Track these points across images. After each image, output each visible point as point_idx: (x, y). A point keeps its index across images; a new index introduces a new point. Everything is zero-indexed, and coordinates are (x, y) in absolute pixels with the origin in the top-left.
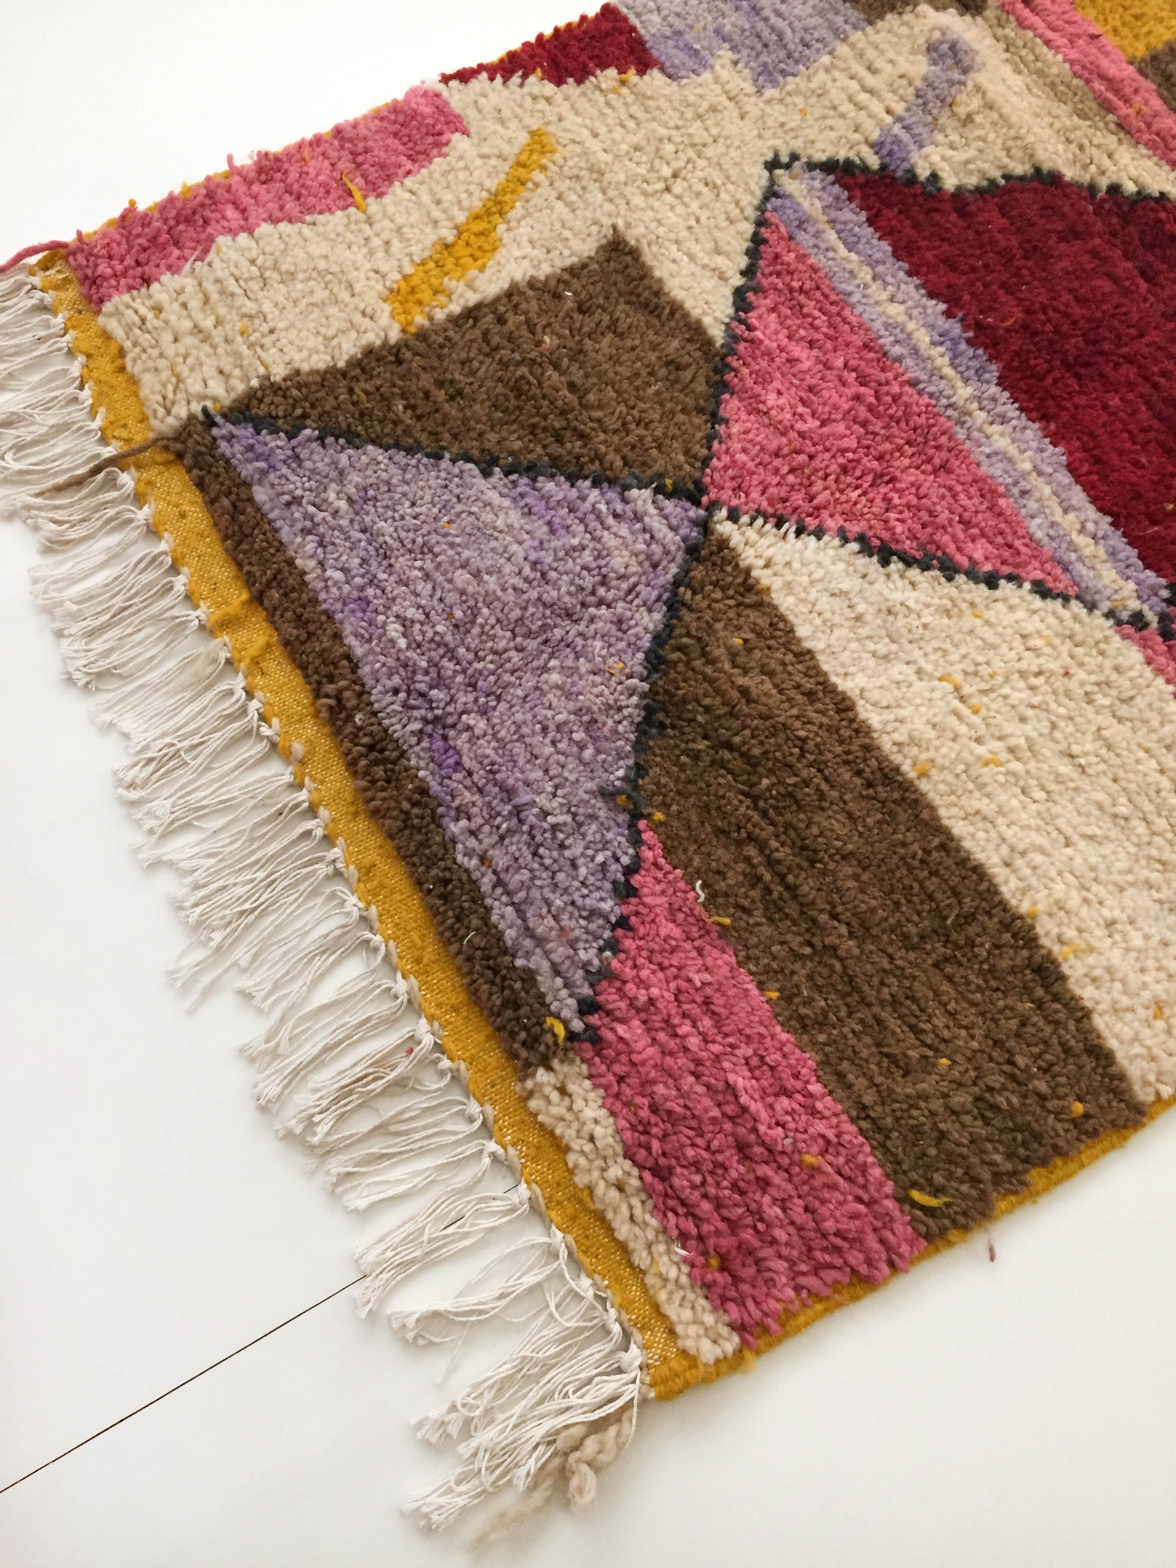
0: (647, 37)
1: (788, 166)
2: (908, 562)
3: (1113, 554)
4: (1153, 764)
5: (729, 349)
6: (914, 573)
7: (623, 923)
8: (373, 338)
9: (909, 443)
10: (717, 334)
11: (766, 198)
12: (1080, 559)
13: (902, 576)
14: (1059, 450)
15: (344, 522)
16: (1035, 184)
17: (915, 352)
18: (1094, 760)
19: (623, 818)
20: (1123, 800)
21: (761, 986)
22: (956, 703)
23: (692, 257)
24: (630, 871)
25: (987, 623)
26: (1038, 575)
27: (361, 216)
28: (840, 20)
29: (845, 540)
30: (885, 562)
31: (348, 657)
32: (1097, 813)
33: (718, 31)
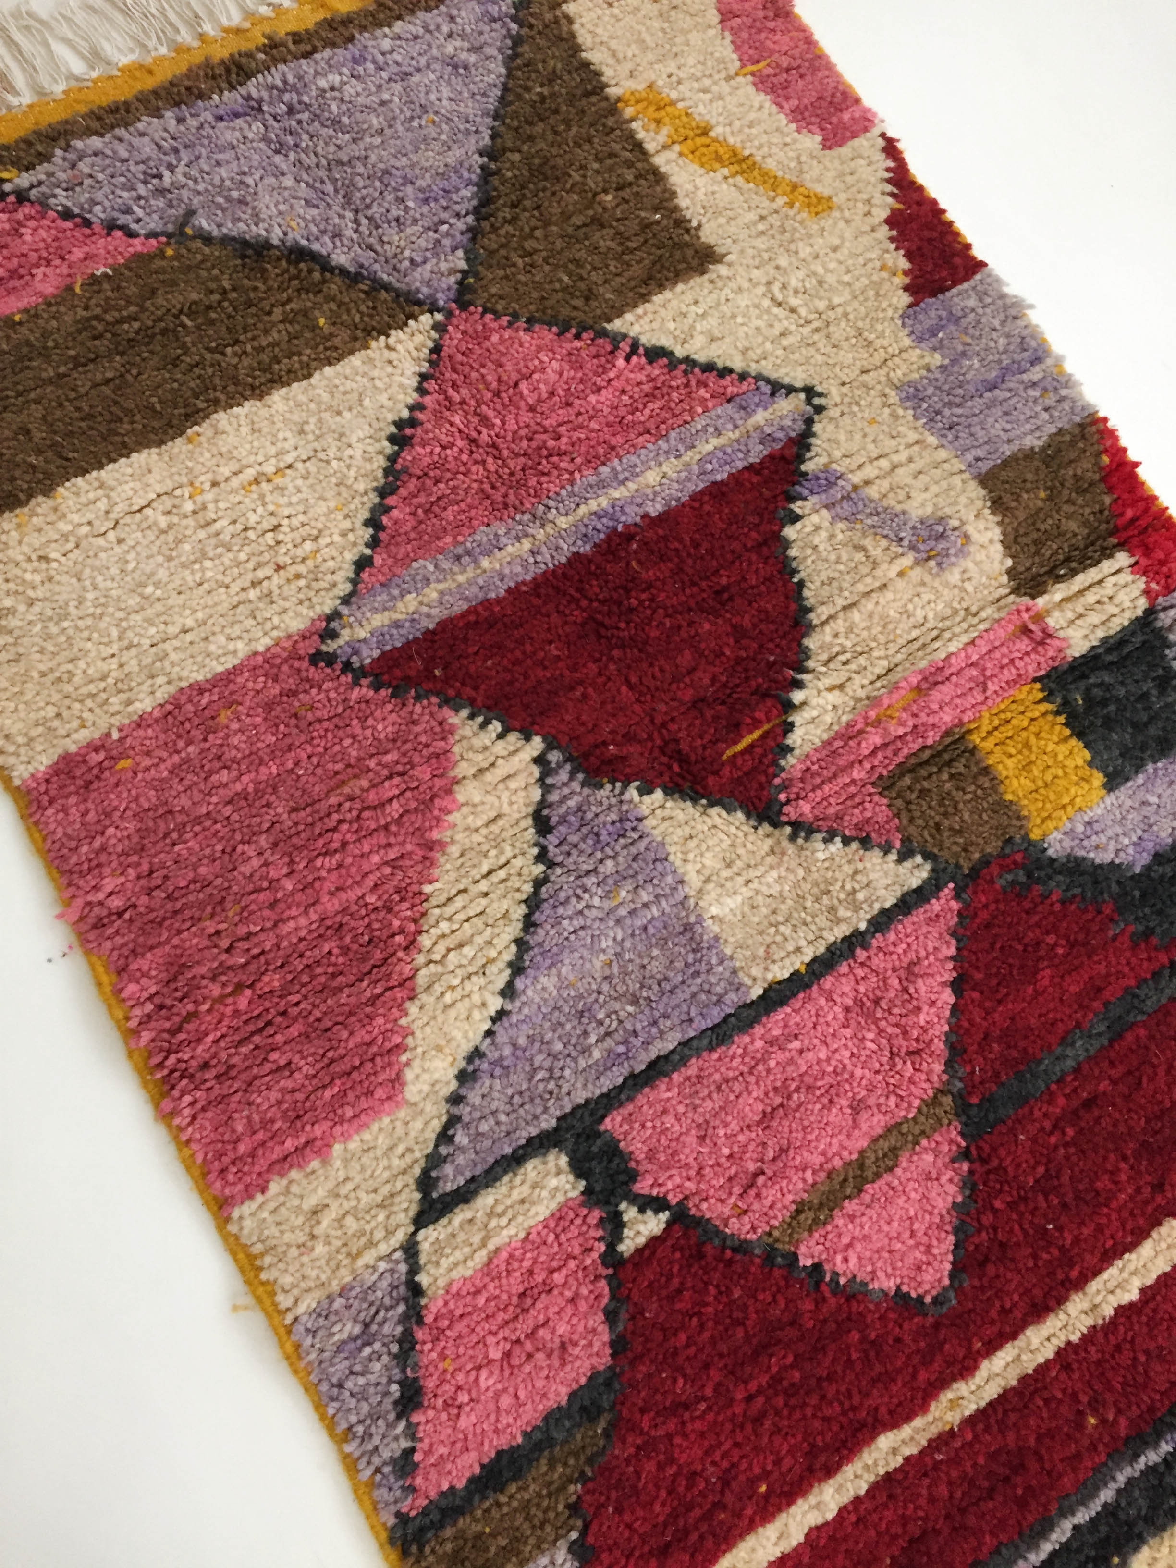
0: (948, 294)
1: (809, 401)
2: (392, 459)
3: (397, 625)
4: (190, 623)
5: (604, 333)
6: (381, 461)
7: (87, 223)
8: (608, 74)
9: (512, 474)
10: (617, 325)
11: (768, 381)
12: (393, 598)
13: (380, 453)
14: (502, 593)
15: (435, 52)
16: (793, 607)
17: (602, 485)
18: (198, 577)
19: (170, 228)
20: (159, 593)
21: (26, 311)
22: (250, 473)
23: (704, 316)
24: (124, 228)
25: (331, 512)
26: (378, 560)
27: (732, 72)
28: (980, 453)
29: (412, 408)
30: (392, 439)
31: (315, 50)
32: (148, 570)
33: (964, 354)
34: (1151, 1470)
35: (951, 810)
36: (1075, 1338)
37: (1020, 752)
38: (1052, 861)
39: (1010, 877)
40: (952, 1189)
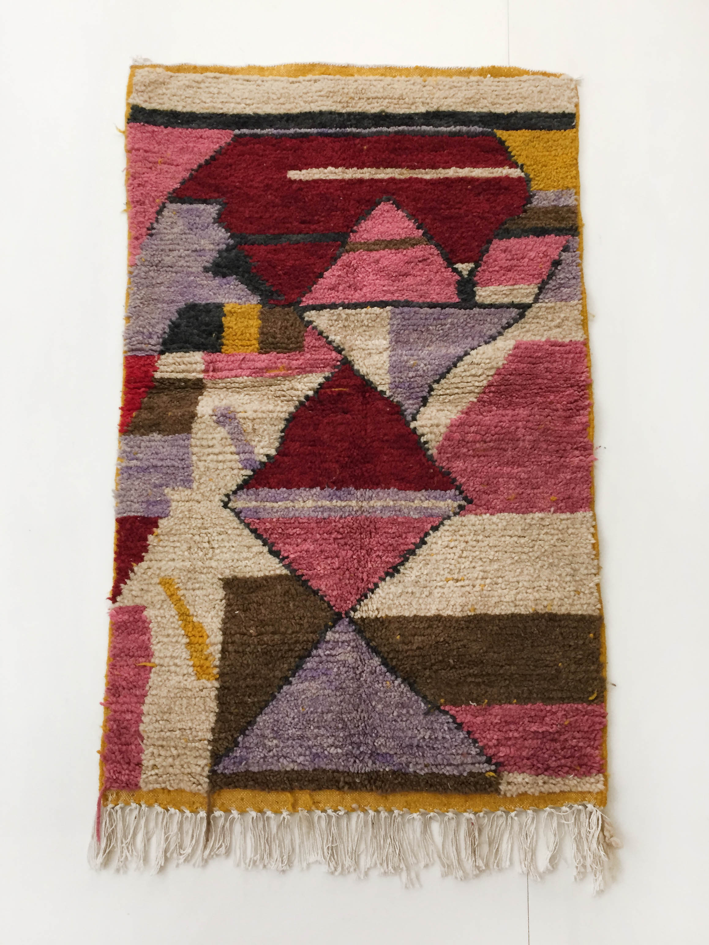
0: (142, 514)
1: (230, 500)
2: (402, 564)
3: (435, 498)
4: (508, 538)
5: (293, 571)
6: (408, 565)
7: (469, 733)
8: (214, 693)
9: (361, 534)
10: (285, 572)
11: (239, 518)
12: (431, 509)
13: (406, 569)
14: (392, 489)
15: (282, 745)
16: (291, 424)
17: (330, 509)
18: (497, 554)
19: (437, 712)
20: (513, 555)
21: (510, 703)
22: (459, 584)
23: (247, 559)
24: (454, 722)
25: (436, 554)
26: (429, 526)
27: (158, 668)
28: (181, 442)
29: (384, 580)
30: (398, 572)
31: (333, 772)
32: (513, 566)
33: (155, 486)
34: (357, 127)
35: (283, 328)
36: (355, 169)
37: (246, 333)
38: (260, 295)
39: (279, 298)
40: (363, 225)
